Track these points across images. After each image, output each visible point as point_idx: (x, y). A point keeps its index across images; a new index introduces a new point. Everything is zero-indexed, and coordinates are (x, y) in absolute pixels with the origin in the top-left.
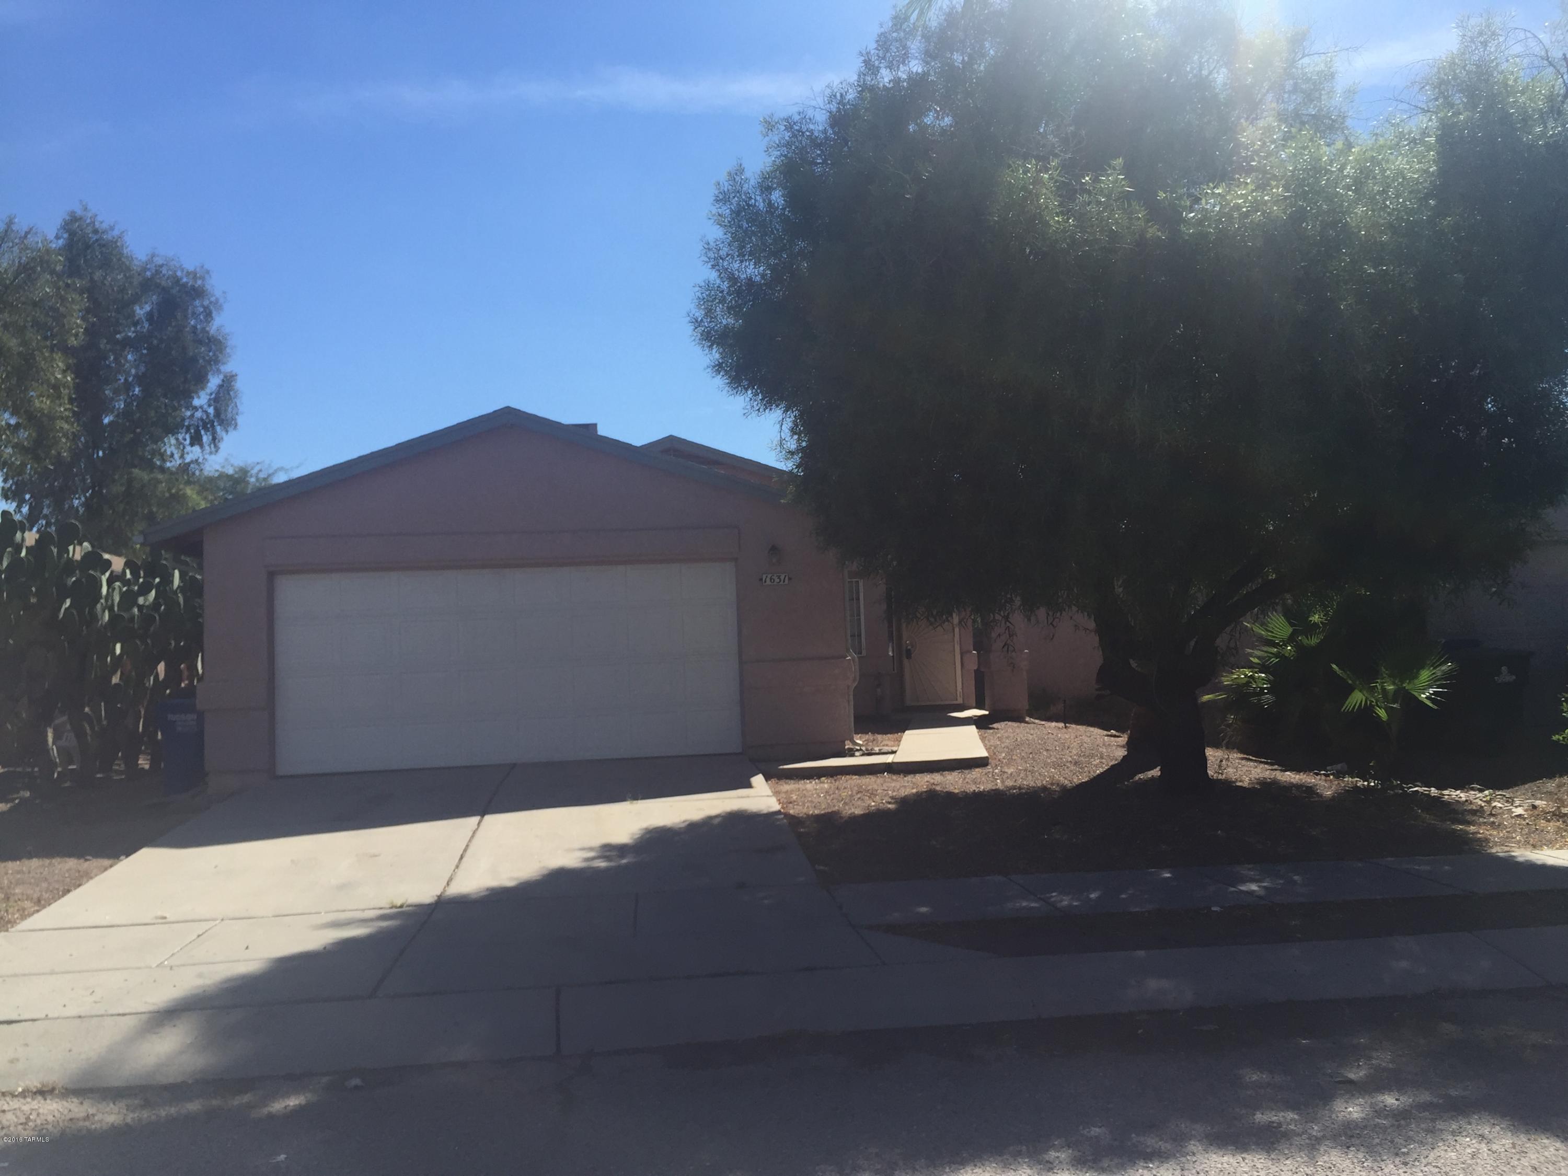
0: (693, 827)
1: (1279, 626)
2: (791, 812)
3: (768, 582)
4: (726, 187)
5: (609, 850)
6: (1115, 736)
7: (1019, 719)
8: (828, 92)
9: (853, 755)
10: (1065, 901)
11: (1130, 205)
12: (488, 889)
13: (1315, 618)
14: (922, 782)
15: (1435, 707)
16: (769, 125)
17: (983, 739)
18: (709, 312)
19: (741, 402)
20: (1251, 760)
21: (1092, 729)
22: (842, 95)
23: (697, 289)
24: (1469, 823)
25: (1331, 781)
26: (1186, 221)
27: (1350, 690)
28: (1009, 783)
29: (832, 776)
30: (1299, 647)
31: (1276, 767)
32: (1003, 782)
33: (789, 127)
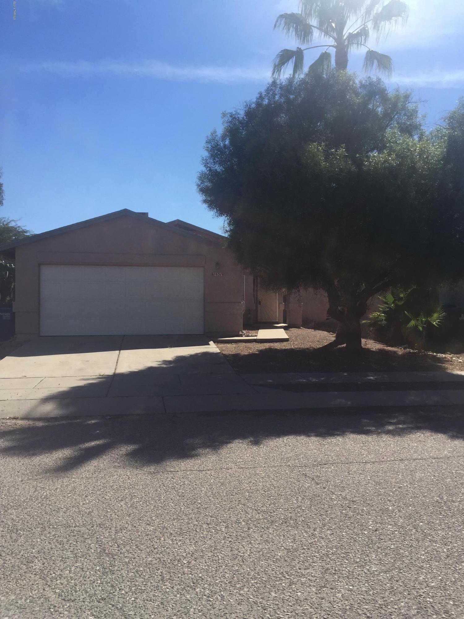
0: (192, 356)
1: (390, 298)
2: (224, 353)
3: (215, 275)
4: (210, 138)
5: (165, 362)
6: (332, 334)
7: (299, 328)
8: (245, 104)
9: (242, 336)
10: (314, 380)
11: (346, 159)
12: (129, 372)
13: (402, 295)
14: (267, 345)
15: (437, 326)
16: (224, 115)
17: (286, 333)
18: (203, 182)
19: (212, 213)
20: (376, 343)
21: (323, 332)
22: (250, 106)
23: (199, 173)
24: (444, 364)
25: (402, 350)
26: (364, 165)
27: (410, 320)
28: (296, 347)
29: (236, 343)
30: (396, 305)
31: (385, 345)
32: (294, 346)
33: (231, 116)
